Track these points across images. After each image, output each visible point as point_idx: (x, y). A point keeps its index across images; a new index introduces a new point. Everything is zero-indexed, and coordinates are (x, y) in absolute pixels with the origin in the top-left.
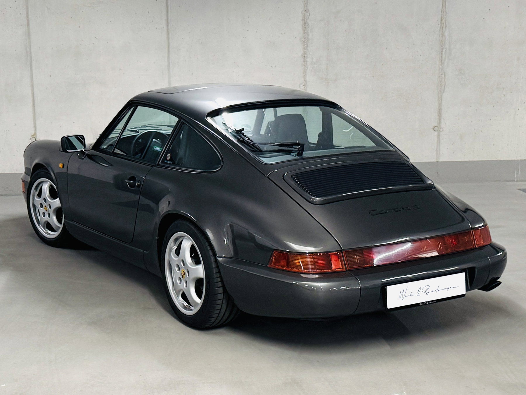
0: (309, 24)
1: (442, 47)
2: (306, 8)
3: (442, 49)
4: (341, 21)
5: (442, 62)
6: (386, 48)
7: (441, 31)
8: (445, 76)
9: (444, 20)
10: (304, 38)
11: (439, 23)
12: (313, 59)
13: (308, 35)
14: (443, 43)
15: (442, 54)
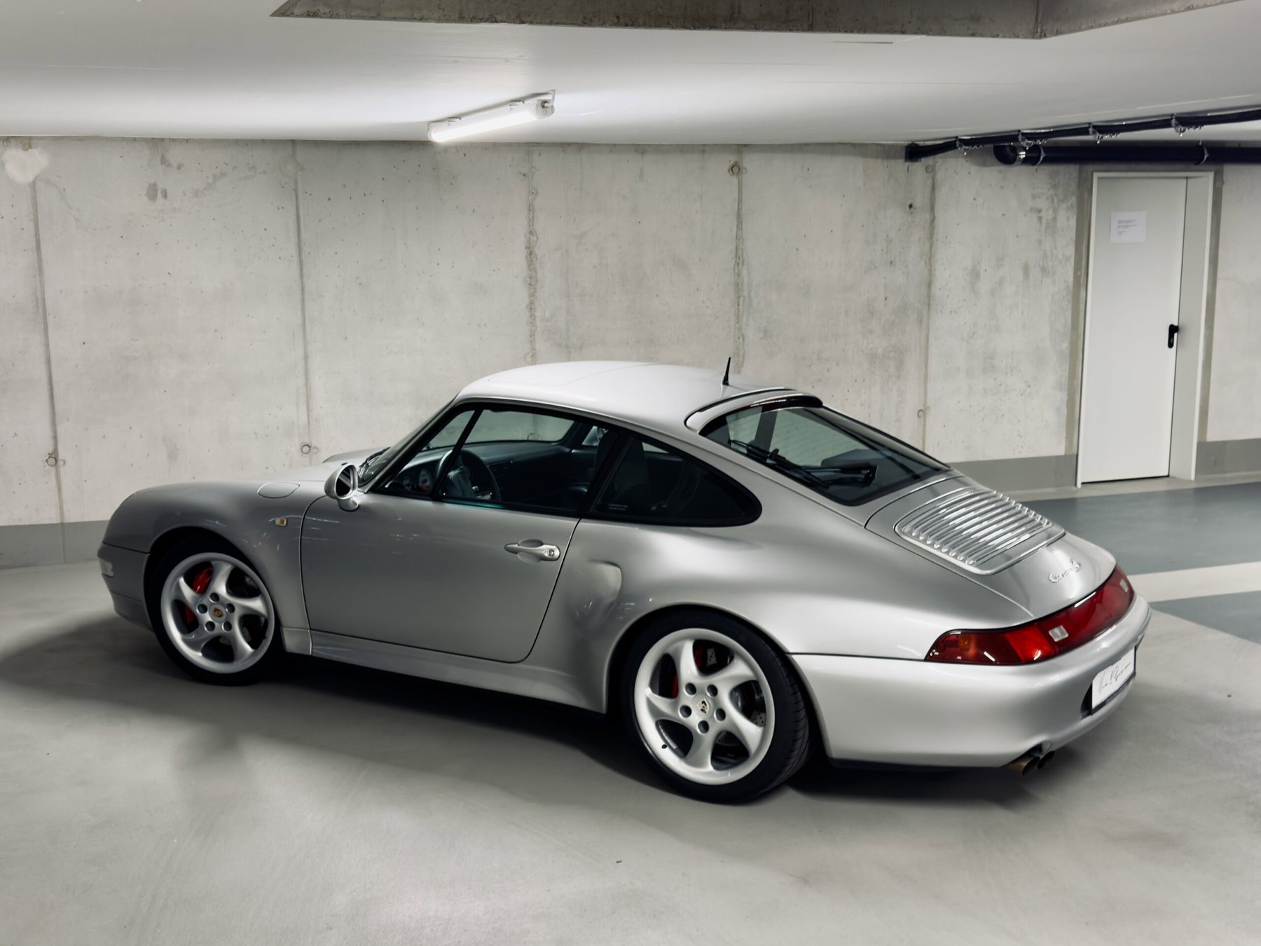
0: (536, 256)
1: (738, 293)
2: (531, 227)
3: (739, 297)
4: (587, 250)
5: (738, 318)
6: (657, 296)
7: (736, 271)
8: (743, 340)
9: (740, 252)
10: (531, 278)
11: (734, 256)
12: (545, 312)
13: (536, 272)
14: (740, 286)
15: (738, 305)
